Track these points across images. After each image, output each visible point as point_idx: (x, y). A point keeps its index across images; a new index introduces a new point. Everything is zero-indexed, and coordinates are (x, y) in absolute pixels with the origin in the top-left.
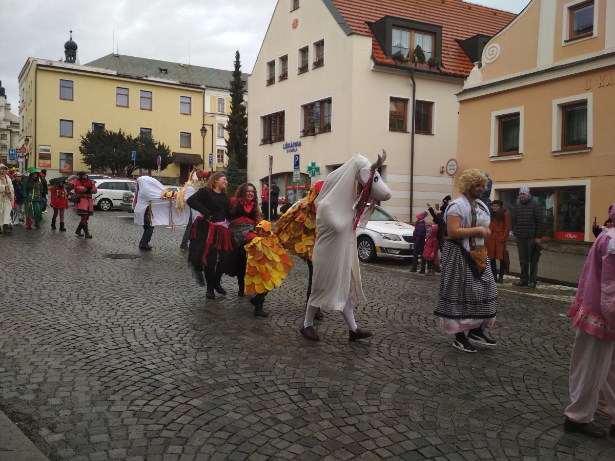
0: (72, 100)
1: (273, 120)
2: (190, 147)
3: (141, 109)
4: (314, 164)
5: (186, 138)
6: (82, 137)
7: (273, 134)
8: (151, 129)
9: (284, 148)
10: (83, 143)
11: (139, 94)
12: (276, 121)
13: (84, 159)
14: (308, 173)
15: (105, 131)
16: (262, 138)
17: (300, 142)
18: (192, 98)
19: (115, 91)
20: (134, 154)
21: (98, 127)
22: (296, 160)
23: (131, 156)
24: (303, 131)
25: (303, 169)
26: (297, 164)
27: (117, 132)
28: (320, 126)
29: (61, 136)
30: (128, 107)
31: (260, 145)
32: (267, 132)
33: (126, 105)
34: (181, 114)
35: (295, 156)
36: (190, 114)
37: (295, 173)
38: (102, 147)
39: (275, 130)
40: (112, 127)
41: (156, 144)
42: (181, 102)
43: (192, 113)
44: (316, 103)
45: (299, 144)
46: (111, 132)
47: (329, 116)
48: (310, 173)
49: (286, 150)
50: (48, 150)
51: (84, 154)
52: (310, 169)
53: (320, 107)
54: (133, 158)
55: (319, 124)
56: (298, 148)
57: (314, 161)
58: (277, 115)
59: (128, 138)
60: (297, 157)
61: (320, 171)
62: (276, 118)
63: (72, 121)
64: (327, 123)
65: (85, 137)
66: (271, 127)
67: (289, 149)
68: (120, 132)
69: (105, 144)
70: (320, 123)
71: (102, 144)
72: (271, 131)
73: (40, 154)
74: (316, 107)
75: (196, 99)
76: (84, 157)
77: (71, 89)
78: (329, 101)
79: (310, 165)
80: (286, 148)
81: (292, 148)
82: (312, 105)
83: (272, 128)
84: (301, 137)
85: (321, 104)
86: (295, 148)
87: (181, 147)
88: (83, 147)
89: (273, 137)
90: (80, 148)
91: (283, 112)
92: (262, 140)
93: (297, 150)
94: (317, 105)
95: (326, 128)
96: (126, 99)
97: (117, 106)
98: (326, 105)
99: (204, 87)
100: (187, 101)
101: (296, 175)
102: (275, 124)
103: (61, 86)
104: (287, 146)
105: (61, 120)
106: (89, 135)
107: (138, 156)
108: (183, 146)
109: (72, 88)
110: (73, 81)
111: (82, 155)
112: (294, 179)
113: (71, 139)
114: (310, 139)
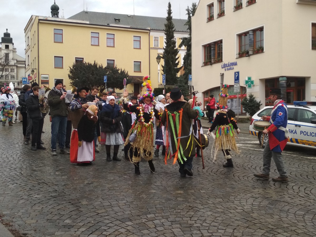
0: (62, 43)
1: (213, 47)
2: (140, 72)
3: (107, 46)
4: (249, 78)
5: (138, 65)
6: (70, 67)
7: (212, 58)
8: (114, 60)
9: (222, 68)
10: (71, 72)
11: (106, 36)
12: (215, 48)
13: (71, 83)
14: (245, 86)
15: (84, 62)
16: (203, 61)
17: (236, 62)
18: (141, 37)
19: (90, 35)
20: (105, 78)
21: (79, 61)
22: (236, 76)
23: (103, 79)
24: (239, 54)
25: (242, 83)
26: (237, 79)
27: (93, 63)
28: (253, 49)
29: (55, 68)
30: (98, 45)
31: (202, 66)
32: (207, 57)
33: (97, 44)
34: (134, 48)
35: (235, 73)
36: (140, 49)
37: (235, 86)
38: (84, 74)
39: (214, 54)
40: (88, 60)
41: (119, 70)
42: (134, 40)
43: (141, 48)
44: (249, 32)
45: (235, 64)
46: (88, 63)
47: (262, 40)
48: (247, 85)
49: (224, 69)
50: (47, 78)
51: (72, 79)
52: (247, 82)
53: (253, 35)
54: (105, 81)
55: (252, 47)
56: (235, 67)
57: (249, 76)
58: (215, 43)
59: (100, 67)
60: (236, 73)
61: (254, 84)
62: (215, 45)
63: (62, 57)
64: (260, 46)
65: (72, 68)
66: (210, 52)
67: (226, 68)
68: (95, 63)
69: (86, 72)
70: (253, 46)
71: (84, 72)
72: (210, 56)
73: (41, 80)
74: (250, 35)
75: (144, 38)
76: (71, 82)
77: (61, 35)
78: (261, 29)
79: (247, 79)
80: (224, 67)
81: (229, 67)
82: (246, 34)
83: (212, 53)
84: (237, 58)
85: (253, 32)
86: (232, 67)
87: (134, 72)
88: (71, 74)
89: (212, 60)
90: (69, 75)
91: (221, 41)
92: (204, 63)
93: (233, 69)
94: (251, 33)
95: (259, 50)
96: (98, 40)
97: (92, 45)
98: (258, 33)
99: (149, 29)
100: (138, 39)
101: (237, 87)
102: (214, 50)
103: (54, 34)
104: (224, 66)
105: (55, 57)
106: (74, 66)
107: (108, 79)
108: (136, 71)
109: (62, 34)
110: (62, 30)
111: (70, 80)
112: (235, 91)
113: (62, 69)
114: (245, 59)
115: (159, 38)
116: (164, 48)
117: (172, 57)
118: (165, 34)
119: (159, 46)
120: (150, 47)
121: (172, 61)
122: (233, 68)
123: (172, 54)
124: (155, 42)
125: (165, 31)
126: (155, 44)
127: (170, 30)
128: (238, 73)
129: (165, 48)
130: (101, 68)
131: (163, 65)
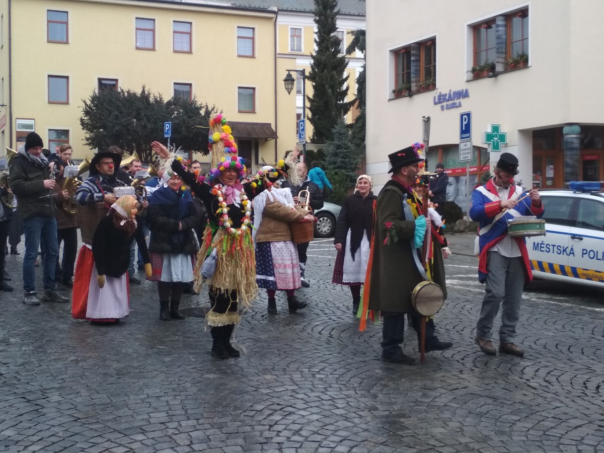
0: (67, 43)
1: (414, 55)
2: (253, 111)
3: (175, 52)
4: (496, 128)
5: (248, 96)
6: (85, 102)
7: (413, 79)
8: (190, 85)
9: (436, 104)
10: (87, 113)
11: (171, 27)
12: (419, 56)
13: (87, 139)
14: (486, 146)
15: (119, 90)
16: (393, 88)
17: (467, 91)
18: (256, 30)
19: (133, 24)
20: (168, 126)
21: (107, 87)
22: (465, 123)
23: (162, 130)
24: (474, 71)
25: (478, 138)
26: (466, 130)
27: (139, 92)
28: (506, 58)
29: (50, 103)
30: (153, 49)
31: (390, 100)
32: (401, 76)
33: (150, 46)
34: (239, 56)
35: (462, 116)
36: (253, 57)
37: (462, 146)
38: (117, 117)
39: (418, 71)
40: (129, 84)
41: (201, 108)
42: (239, 37)
43: (256, 54)
44: (497, 19)
45: (464, 94)
46: (128, 92)
47: (524, 39)
48: (489, 145)
49: (439, 106)
50: (30, 127)
51: (88, 129)
52: (489, 137)
53: (506, 26)
54: (167, 133)
55: (503, 55)
56: (463, 101)
57: (496, 123)
58: (419, 45)
59: (156, 100)
60: (464, 117)
61: (508, 140)
62: (420, 51)
63: (67, 77)
64: (520, 53)
65: (89, 103)
66: (409, 68)
67: (445, 104)
68: (143, 92)
69: (121, 113)
70: (506, 53)
71: (116, 113)
72: (409, 74)
73: (17, 132)
74: (498, 26)
75: (263, 31)
76: (88, 136)
77: (65, 25)
78: (523, 13)
79: (489, 130)
80: (440, 102)
81: (450, 102)
82: (489, 23)
83: (413, 69)
84: (468, 81)
85: (505, 20)
86: (457, 101)
87: (240, 112)
88: (86, 118)
89: (413, 85)
90: (82, 120)
91: (433, 41)
92: (394, 92)
93: (460, 105)
94: (500, 22)
95: (519, 63)
96: (151, 37)
97: (137, 48)
98: (517, 20)
99: (275, 9)
100: (249, 33)
101: (465, 150)
102: (418, 61)
103: (49, 22)
104: (441, 99)
105: (49, 76)
106: (94, 99)
107: (175, 130)
108: (242, 109)
109: (67, 23)
110: (67, 12)
111: (85, 131)
112: (462, 158)
113: (66, 106)
114: (486, 83)
115: (303, 30)
116: (312, 56)
117: (332, 77)
118: (316, 21)
119: (303, 49)
120: (278, 52)
121: (332, 87)
122: (460, 103)
123: (332, 70)
124: (293, 41)
125: (316, 14)
126: (292, 46)
127: (326, 13)
128: (468, 115)
129: (314, 54)
130: (159, 102)
131: (311, 97)
